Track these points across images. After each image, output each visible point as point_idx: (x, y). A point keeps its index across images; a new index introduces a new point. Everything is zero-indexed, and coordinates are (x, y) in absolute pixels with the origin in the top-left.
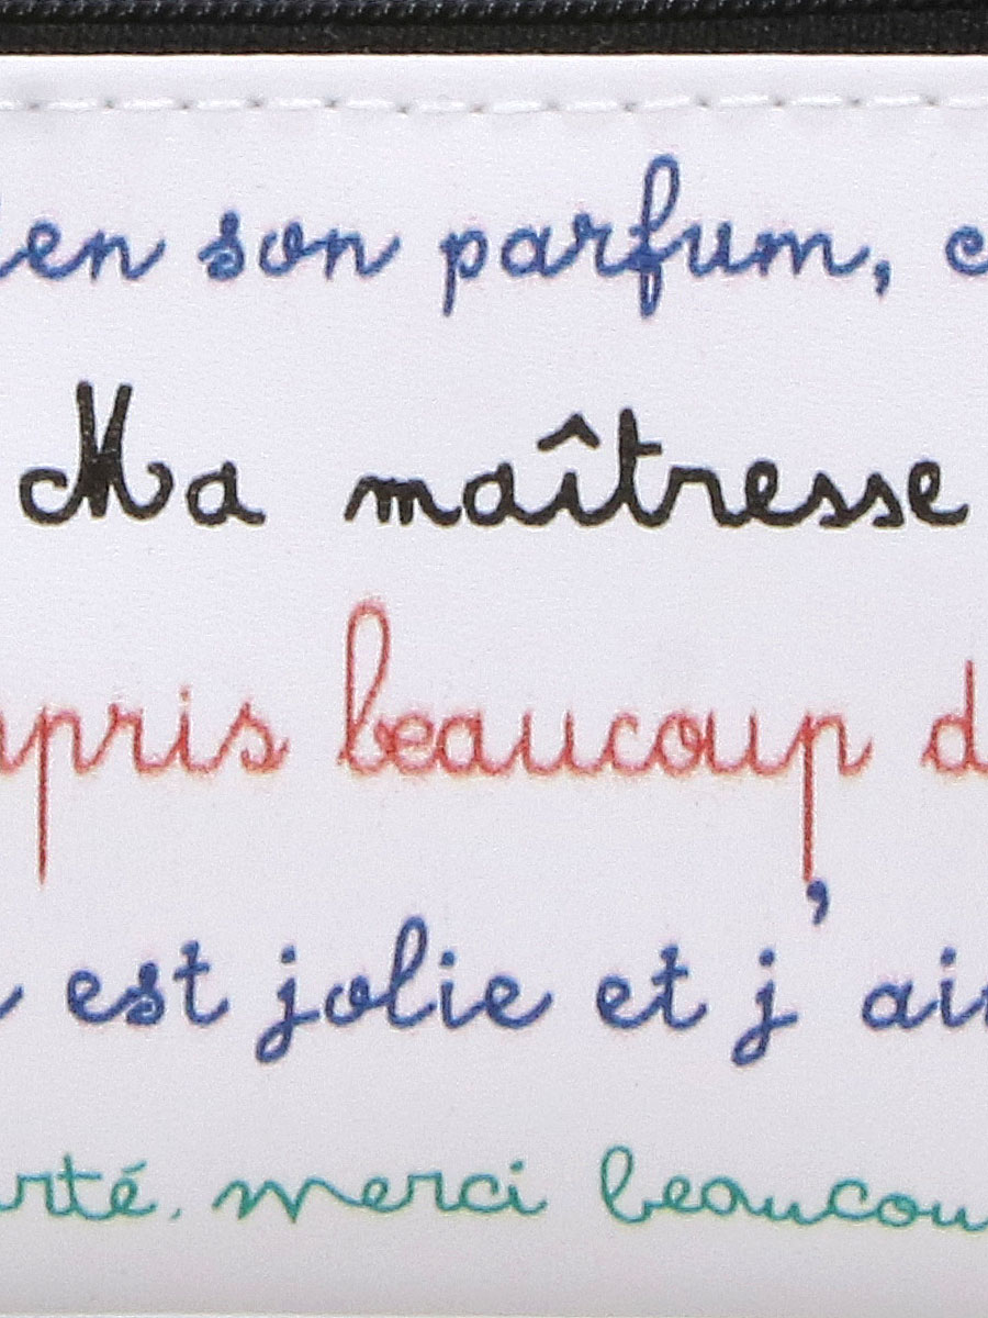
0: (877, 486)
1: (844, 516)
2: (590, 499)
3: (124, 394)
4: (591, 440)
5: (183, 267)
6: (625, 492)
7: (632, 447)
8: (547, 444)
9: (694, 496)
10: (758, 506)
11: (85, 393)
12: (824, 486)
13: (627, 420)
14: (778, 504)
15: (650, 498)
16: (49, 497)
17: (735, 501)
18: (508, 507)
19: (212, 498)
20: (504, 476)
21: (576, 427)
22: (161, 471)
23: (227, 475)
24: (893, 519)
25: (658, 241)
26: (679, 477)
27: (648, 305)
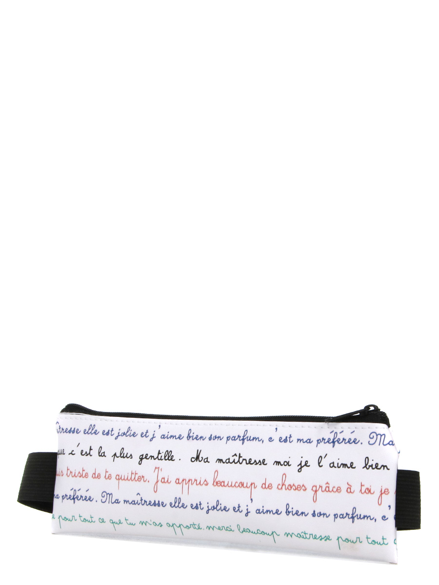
0: (260, 461)
1: (257, 464)
2: (236, 462)
3: (201, 451)
4: (236, 456)
5: (207, 439)
6: (239, 461)
7: (240, 457)
8: (233, 456)
9: (245, 461)
10: (250, 463)
11: (198, 451)
12: (255, 461)
13: (240, 454)
14: (251, 462)
15: (241, 461)
16: (193, 460)
17: (248, 462)
18: (229, 462)
19: (206, 460)
20: (229, 459)
21: (235, 455)
22: (202, 458)
23: (207, 458)
24: (261, 464)
25: (245, 438)
26: (243, 460)
27: (243, 443)
